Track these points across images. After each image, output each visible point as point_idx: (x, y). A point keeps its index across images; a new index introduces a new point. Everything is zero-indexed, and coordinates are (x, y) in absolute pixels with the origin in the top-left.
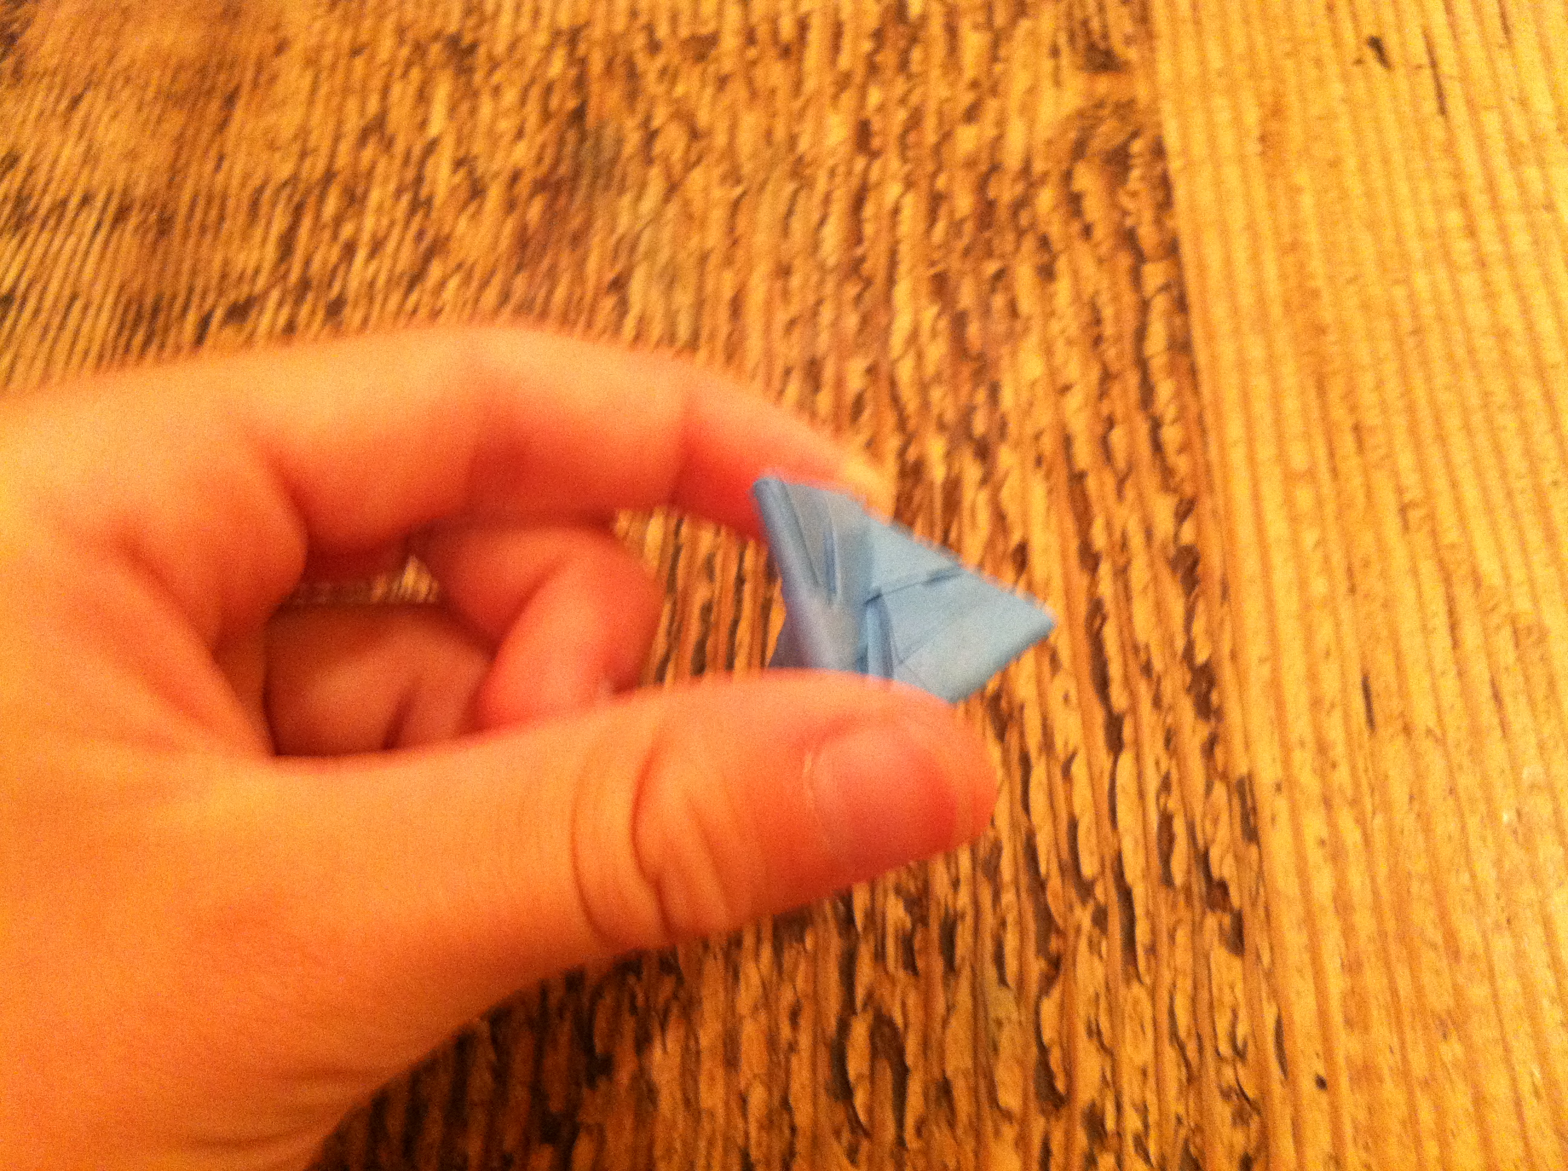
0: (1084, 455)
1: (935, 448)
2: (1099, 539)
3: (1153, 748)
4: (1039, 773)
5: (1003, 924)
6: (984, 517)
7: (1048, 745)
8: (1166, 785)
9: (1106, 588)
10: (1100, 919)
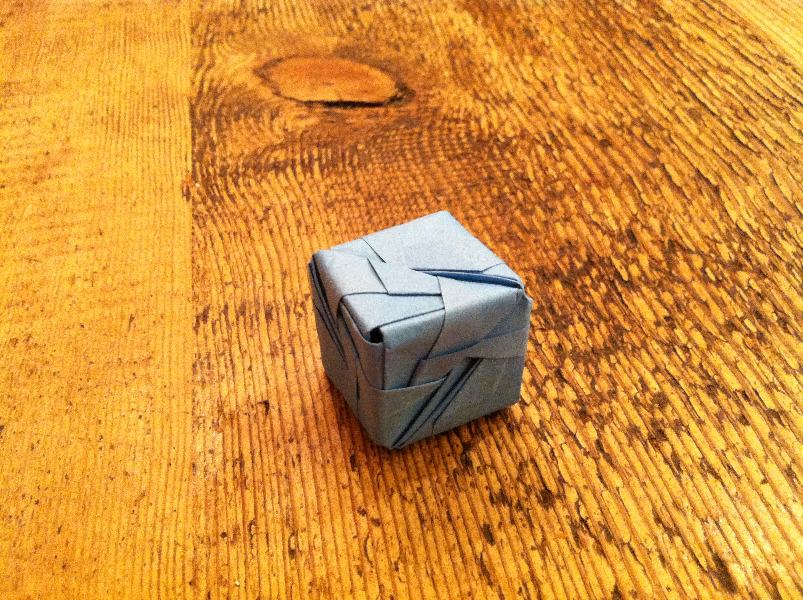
0: (703, 20)
1: (652, 21)
2: (723, 35)
3: (778, 72)
4: (747, 80)
5: (764, 110)
6: (680, 33)
7: (744, 74)
8: (788, 79)
9: (734, 44)
10: (791, 104)
